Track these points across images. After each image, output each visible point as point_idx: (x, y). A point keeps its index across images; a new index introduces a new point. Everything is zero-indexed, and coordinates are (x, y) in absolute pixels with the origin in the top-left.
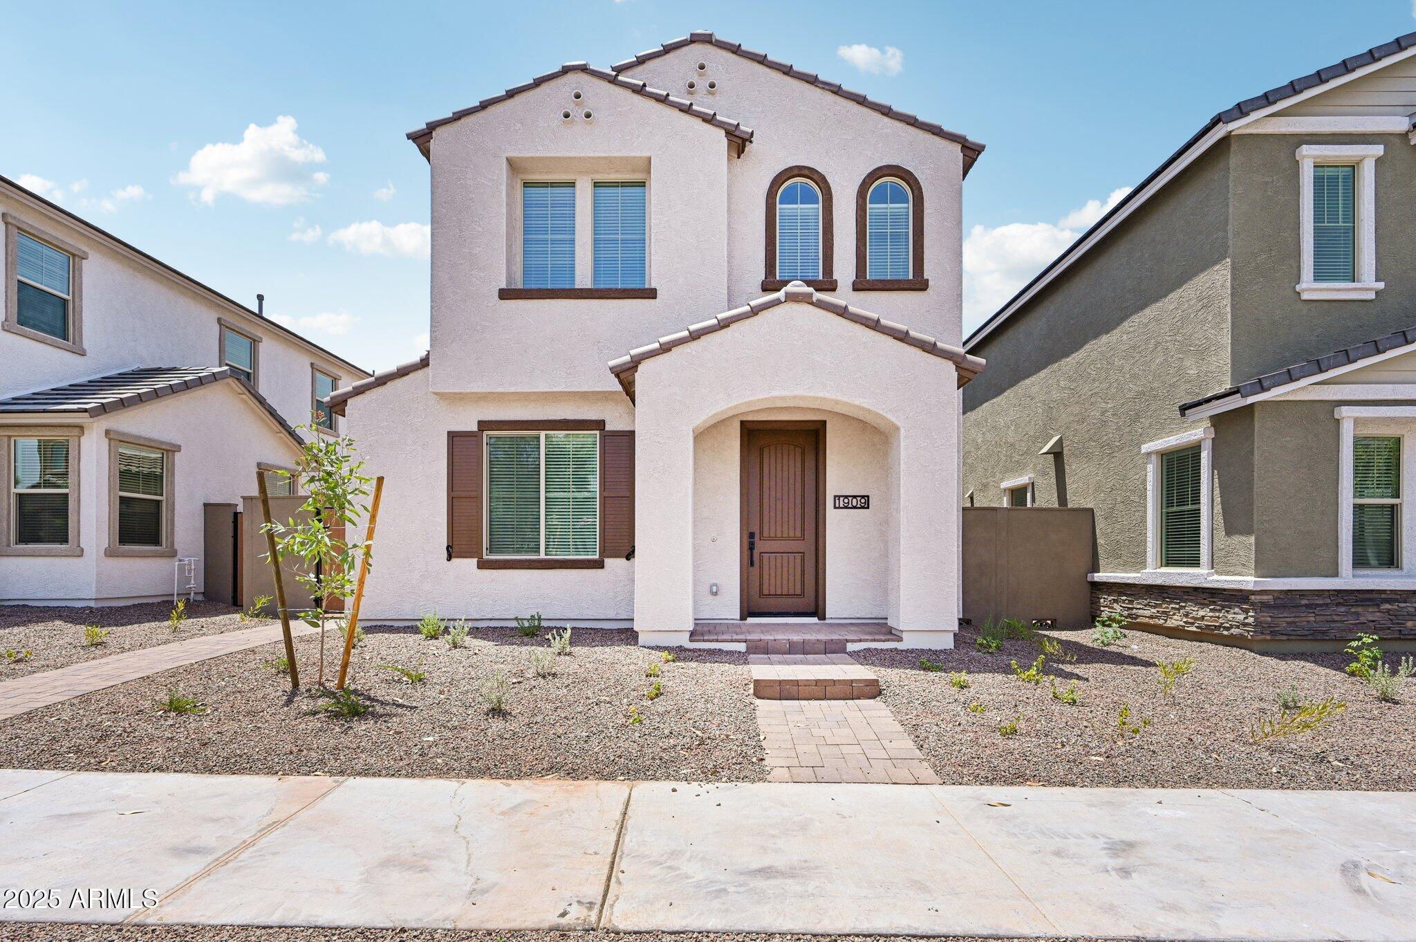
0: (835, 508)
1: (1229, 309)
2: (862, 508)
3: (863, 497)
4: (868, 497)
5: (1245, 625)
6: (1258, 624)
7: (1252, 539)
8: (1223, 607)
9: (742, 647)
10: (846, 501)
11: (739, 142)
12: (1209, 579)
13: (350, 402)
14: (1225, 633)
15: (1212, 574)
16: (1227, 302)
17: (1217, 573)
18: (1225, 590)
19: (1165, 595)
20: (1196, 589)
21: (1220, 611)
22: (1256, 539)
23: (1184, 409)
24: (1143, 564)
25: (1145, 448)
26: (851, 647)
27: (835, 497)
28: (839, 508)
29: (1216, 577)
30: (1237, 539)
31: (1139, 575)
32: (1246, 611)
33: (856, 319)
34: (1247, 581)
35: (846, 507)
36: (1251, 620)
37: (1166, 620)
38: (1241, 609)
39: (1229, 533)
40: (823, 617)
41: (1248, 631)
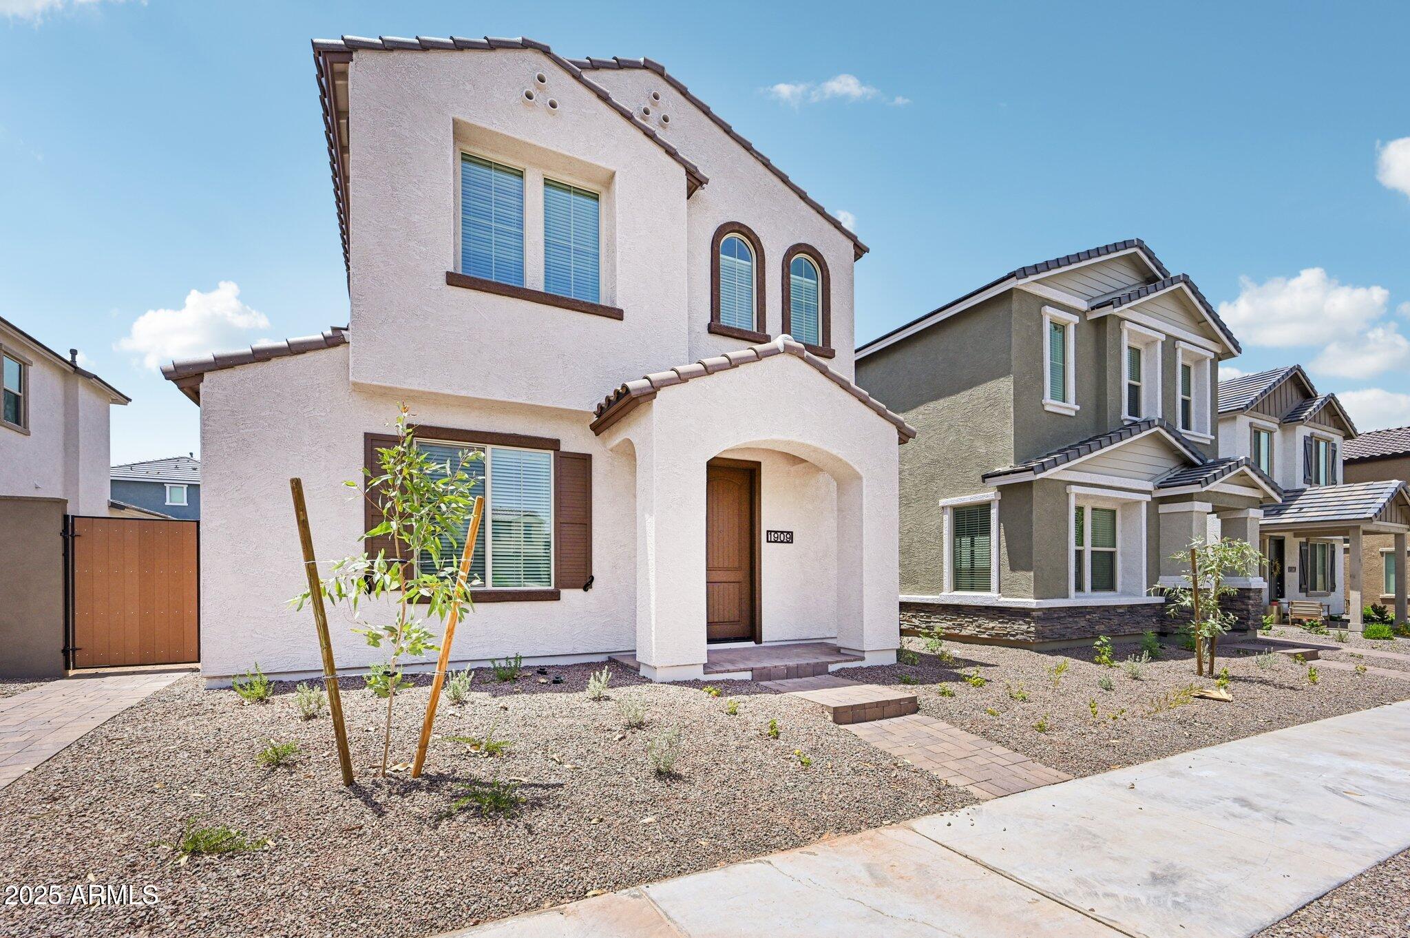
0: (768, 541)
1: (1012, 410)
2: (788, 542)
3: (788, 533)
4: (792, 533)
5: (1028, 632)
6: (1037, 632)
7: (1032, 574)
8: (1010, 620)
9: (747, 676)
10: (776, 535)
11: (695, 181)
12: (1000, 600)
13: (207, 376)
14: (1012, 638)
15: (999, 597)
16: (1011, 404)
17: (1003, 596)
18: (1011, 608)
19: (960, 612)
20: (987, 608)
21: (1007, 623)
22: (1035, 573)
23: (985, 477)
24: (940, 589)
25: (943, 502)
26: (832, 668)
27: (768, 531)
28: (771, 542)
29: (1003, 599)
30: (1019, 574)
31: (938, 597)
32: (1029, 623)
33: (834, 378)
34: (1030, 602)
35: (776, 542)
36: (1032, 629)
37: (961, 631)
38: (1025, 621)
39: (1013, 569)
40: (758, 640)
41: (1030, 637)
